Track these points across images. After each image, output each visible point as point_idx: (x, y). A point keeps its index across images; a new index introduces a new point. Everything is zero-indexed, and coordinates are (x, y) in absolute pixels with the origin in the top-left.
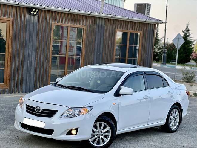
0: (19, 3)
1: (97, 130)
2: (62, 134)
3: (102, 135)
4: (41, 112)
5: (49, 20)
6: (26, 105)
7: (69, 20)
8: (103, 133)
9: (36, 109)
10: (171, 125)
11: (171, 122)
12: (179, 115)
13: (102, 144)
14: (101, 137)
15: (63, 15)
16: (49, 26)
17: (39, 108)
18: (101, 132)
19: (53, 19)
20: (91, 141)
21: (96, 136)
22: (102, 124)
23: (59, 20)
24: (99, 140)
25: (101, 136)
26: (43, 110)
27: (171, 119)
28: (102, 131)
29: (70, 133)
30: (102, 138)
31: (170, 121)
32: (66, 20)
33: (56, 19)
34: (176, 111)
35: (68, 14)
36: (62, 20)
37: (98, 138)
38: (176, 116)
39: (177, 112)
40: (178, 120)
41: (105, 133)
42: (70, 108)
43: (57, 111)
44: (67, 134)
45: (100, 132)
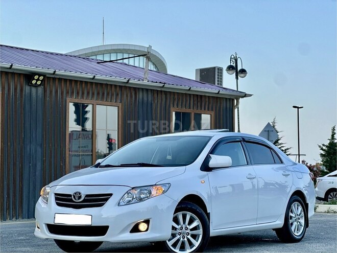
0: (12, 66)
1: (180, 226)
2: (123, 231)
3: (188, 234)
4: (84, 201)
5: (62, 93)
7: (93, 94)
8: (188, 231)
9: (74, 197)
10: (293, 228)
11: (292, 224)
12: (303, 213)
13: (189, 249)
14: (187, 237)
15: (84, 85)
16: (62, 105)
17: (80, 193)
18: (187, 229)
19: (68, 93)
20: (170, 244)
21: (179, 236)
22: (186, 214)
23: (78, 93)
24: (183, 243)
25: (185, 236)
26: (87, 196)
27: (291, 217)
28: (188, 226)
29: (136, 229)
30: (188, 239)
31: (291, 221)
32: (88, 93)
33: (73, 93)
34: (298, 206)
35: (92, 83)
36: (83, 94)
37: (182, 239)
38: (299, 213)
39: (300, 208)
40: (302, 221)
41: (192, 230)
42: (133, 188)
43: (111, 195)
44: (132, 232)
45: (184, 229)
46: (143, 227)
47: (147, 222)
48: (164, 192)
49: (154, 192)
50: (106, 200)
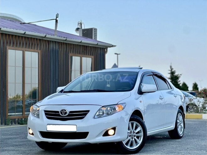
1: (130, 131)
2: (98, 136)
3: (135, 136)
4: (69, 115)
5: (4, 43)
6: (45, 111)
7: (23, 44)
8: (135, 134)
9: (61, 113)
10: (179, 130)
11: (178, 127)
12: (183, 120)
13: (135, 146)
14: (134, 138)
15: (17, 38)
16: (4, 51)
17: (65, 111)
18: (134, 132)
19: (7, 43)
20: (124, 143)
21: (129, 138)
22: (133, 123)
23: (14, 43)
24: (132, 142)
25: (133, 137)
26: (71, 112)
27: (178, 123)
28: (135, 131)
29: (106, 134)
30: (135, 140)
31: (178, 125)
32: (20, 43)
33: (10, 43)
34: (180, 115)
35: (22, 37)
36: (17, 44)
37: (131, 139)
38: (181, 120)
39: (181, 117)
40: (183, 125)
41: (137, 133)
42: (103, 107)
43: (88, 111)
44: (104, 135)
45: (132, 133)
46: (111, 132)
47: (114, 129)
48: (123, 109)
49: (117, 109)
50: (86, 114)
